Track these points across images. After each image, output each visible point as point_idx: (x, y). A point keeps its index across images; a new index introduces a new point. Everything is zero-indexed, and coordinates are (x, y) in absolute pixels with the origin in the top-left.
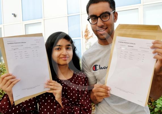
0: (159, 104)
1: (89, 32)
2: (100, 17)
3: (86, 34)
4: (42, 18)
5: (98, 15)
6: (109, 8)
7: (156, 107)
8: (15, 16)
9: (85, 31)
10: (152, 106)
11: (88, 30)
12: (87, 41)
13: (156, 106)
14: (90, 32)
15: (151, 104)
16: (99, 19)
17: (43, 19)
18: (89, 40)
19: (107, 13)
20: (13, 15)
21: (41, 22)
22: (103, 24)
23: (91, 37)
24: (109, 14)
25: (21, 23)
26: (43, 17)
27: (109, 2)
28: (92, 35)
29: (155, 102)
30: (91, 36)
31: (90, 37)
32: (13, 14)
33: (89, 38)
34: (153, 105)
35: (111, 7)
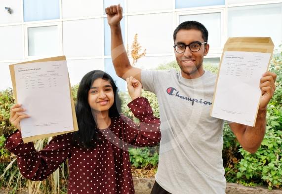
0: (243, 166)
1: (138, 46)
2: (189, 46)
3: (134, 49)
4: (59, 18)
5: (187, 44)
6: (201, 38)
7: (239, 171)
8: (10, 11)
9: (132, 45)
10: (234, 170)
11: (138, 43)
12: (135, 61)
13: (240, 169)
14: (141, 47)
15: (233, 167)
16: (187, 48)
17: (61, 20)
18: (138, 60)
19: (197, 42)
20: (7, 10)
21: (57, 25)
22: (191, 55)
23: (143, 56)
24: (200, 44)
25: (21, 25)
26: (61, 18)
27: (202, 31)
28: (143, 52)
29: (238, 164)
30: (143, 54)
31: (141, 55)
32: (6, 8)
33: (140, 57)
34: (236, 168)
35: (203, 37)
